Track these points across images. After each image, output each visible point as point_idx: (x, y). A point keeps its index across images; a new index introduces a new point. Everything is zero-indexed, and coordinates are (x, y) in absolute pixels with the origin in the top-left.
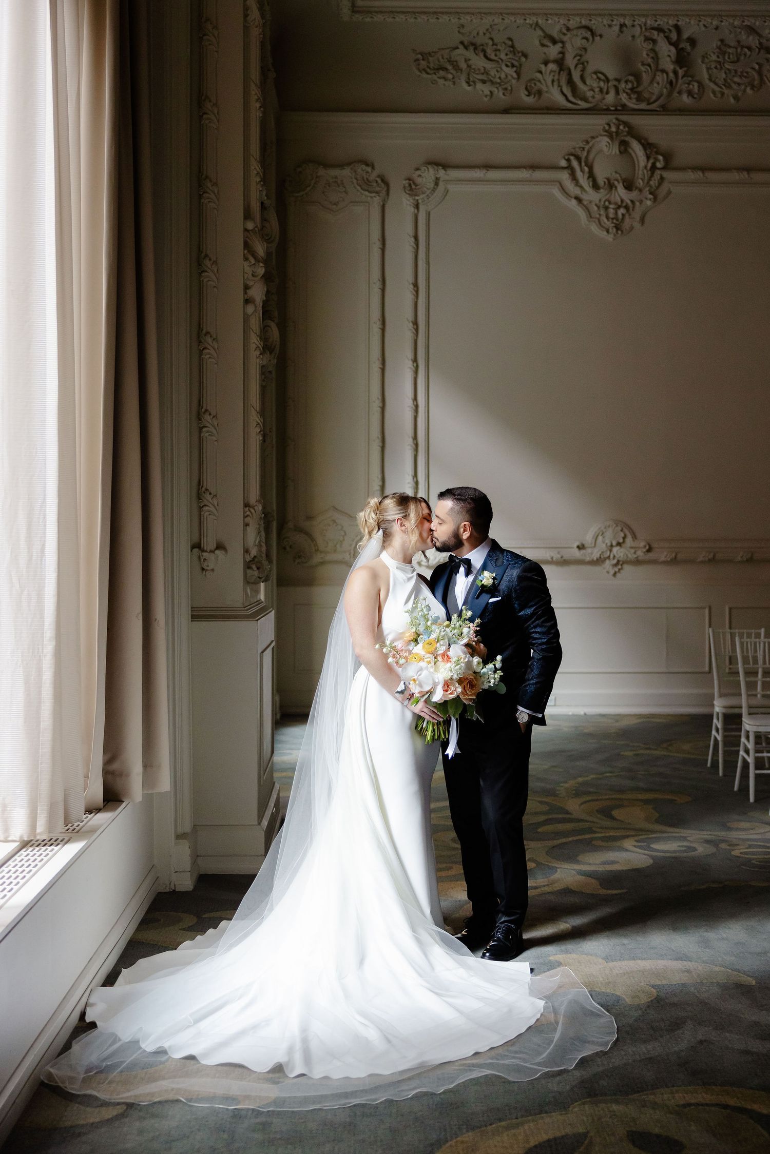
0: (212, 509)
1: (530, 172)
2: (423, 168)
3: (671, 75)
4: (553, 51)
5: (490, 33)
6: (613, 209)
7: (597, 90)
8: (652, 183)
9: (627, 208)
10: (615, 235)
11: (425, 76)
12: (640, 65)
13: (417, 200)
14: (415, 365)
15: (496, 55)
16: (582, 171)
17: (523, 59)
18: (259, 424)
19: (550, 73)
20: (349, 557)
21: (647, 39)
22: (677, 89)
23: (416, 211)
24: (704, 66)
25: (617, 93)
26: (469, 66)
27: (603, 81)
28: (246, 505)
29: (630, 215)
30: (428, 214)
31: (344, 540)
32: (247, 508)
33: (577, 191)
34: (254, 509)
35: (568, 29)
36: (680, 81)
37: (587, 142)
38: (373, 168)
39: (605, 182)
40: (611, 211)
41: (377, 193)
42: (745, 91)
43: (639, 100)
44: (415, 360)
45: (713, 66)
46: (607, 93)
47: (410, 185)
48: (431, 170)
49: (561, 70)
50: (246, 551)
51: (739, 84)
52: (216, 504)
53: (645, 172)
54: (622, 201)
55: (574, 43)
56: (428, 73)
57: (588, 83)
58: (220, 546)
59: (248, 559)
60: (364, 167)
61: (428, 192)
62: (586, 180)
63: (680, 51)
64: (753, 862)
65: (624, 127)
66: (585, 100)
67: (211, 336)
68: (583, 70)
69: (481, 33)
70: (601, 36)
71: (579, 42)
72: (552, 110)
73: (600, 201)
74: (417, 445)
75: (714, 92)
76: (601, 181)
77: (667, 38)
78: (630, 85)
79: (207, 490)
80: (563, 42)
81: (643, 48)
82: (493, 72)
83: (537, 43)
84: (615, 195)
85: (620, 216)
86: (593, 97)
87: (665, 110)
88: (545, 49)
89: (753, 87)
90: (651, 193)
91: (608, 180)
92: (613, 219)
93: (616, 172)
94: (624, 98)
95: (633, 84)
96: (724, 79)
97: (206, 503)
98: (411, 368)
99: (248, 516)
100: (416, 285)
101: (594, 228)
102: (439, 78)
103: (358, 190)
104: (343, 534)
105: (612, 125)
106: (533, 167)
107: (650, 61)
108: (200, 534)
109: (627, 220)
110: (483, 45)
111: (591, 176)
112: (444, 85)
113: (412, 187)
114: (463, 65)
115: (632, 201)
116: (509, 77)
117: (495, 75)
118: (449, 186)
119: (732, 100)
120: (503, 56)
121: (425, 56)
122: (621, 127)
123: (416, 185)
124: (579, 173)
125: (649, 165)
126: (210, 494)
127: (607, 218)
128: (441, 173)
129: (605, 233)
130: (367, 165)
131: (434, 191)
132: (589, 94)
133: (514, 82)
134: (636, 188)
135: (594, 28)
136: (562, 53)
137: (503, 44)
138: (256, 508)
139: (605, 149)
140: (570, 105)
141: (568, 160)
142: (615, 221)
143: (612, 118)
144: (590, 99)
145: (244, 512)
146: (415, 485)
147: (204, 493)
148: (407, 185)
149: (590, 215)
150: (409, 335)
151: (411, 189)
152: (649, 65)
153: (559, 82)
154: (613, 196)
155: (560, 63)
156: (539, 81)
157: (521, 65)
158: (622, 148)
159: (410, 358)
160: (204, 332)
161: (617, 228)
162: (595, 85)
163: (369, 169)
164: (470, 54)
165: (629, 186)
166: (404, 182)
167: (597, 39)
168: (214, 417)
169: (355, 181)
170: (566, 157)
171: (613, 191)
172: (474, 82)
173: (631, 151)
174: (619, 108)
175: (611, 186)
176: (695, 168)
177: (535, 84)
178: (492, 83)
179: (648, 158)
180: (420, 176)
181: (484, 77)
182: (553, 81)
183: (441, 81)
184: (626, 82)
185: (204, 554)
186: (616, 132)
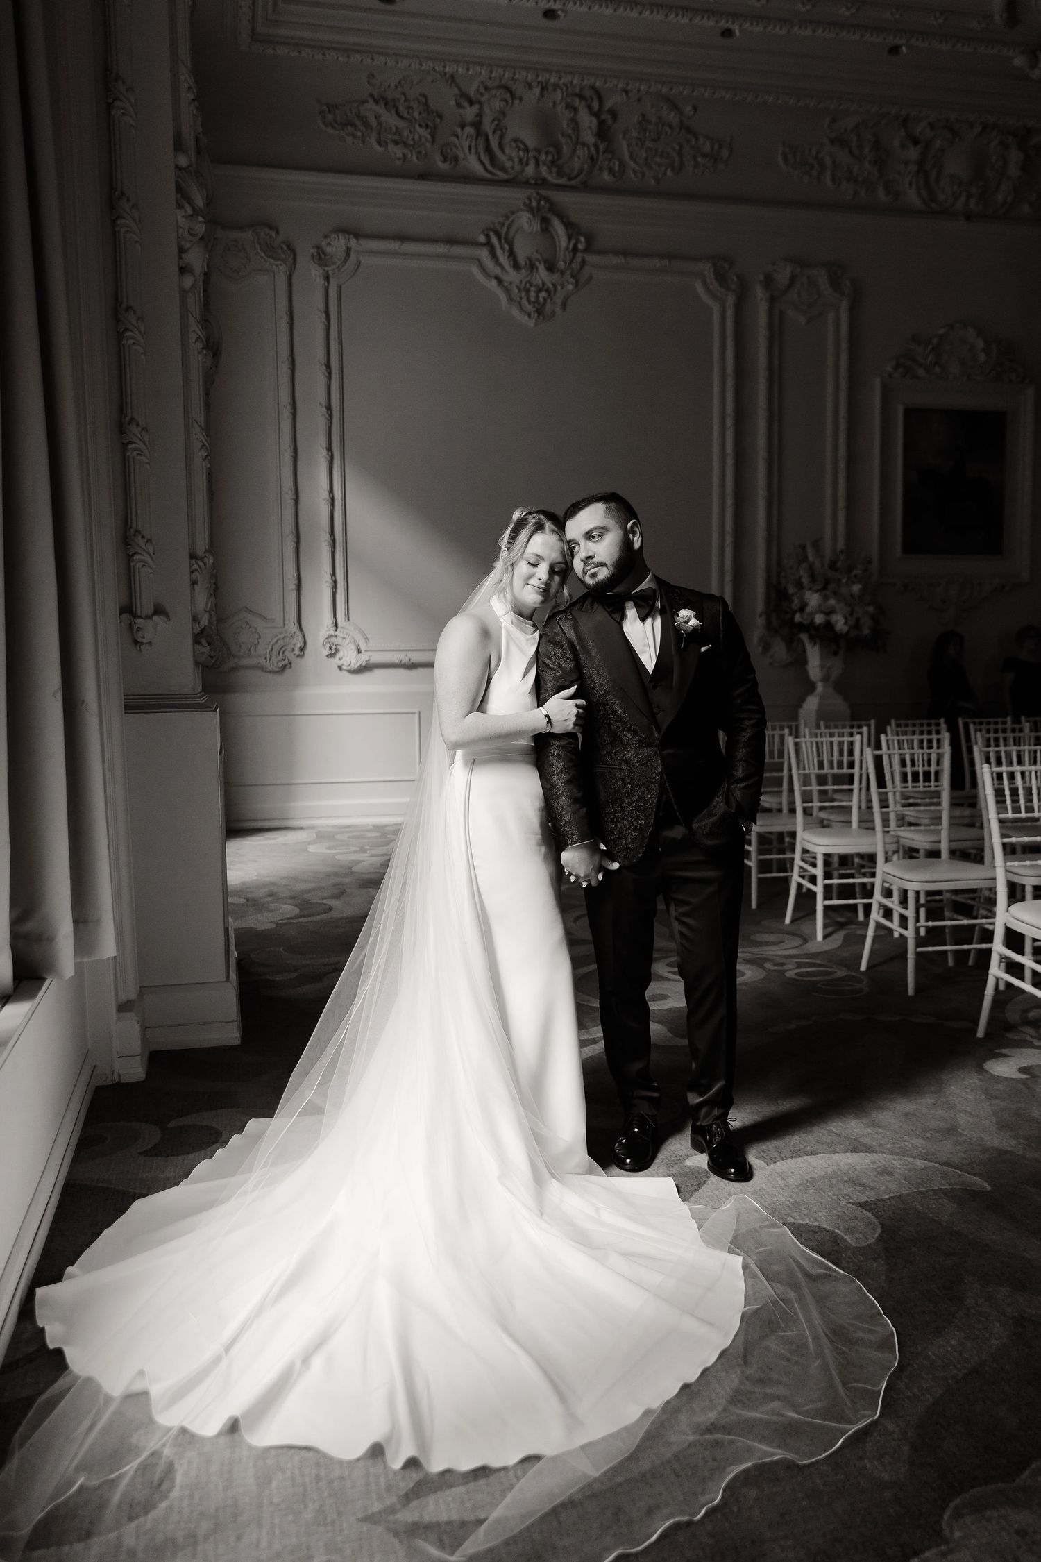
0: (148, 559)
1: (448, 246)
2: (333, 236)
3: (593, 149)
4: (470, 113)
5: (403, 87)
6: (535, 292)
7: (516, 160)
8: (574, 265)
9: (548, 291)
10: (536, 321)
11: (331, 131)
12: (560, 136)
13: (328, 272)
14: (330, 454)
15: (408, 113)
16: (502, 248)
17: (438, 120)
18: (204, 445)
19: (466, 139)
20: (264, 661)
21: (568, 106)
22: (597, 167)
23: (326, 283)
24: (624, 143)
25: (537, 165)
26: (380, 124)
27: (523, 150)
28: (193, 556)
29: (551, 300)
30: (340, 288)
31: (258, 643)
32: (194, 560)
33: (497, 271)
34: (203, 562)
35: (486, 88)
36: (601, 158)
37: (507, 217)
38: (277, 233)
39: (526, 264)
40: (533, 294)
41: (283, 260)
42: (665, 174)
43: (560, 174)
44: (330, 449)
45: (634, 143)
46: (527, 164)
47: (319, 254)
48: (342, 240)
49: (478, 135)
50: (195, 619)
51: (660, 165)
52: (151, 552)
53: (567, 252)
54: (544, 284)
55: (495, 104)
56: (333, 127)
57: (507, 151)
58: (159, 611)
59: (197, 630)
60: (267, 230)
61: (339, 263)
62: (506, 257)
63: (601, 123)
64: (819, 985)
65: (545, 203)
66: (503, 169)
67: (135, 313)
68: (502, 137)
69: (392, 86)
70: (521, 99)
71: (497, 105)
72: (469, 179)
73: (521, 282)
74: (334, 541)
75: (635, 172)
76: (522, 260)
77: (589, 107)
78: (550, 158)
79: (137, 531)
80: (481, 103)
81: (564, 115)
82: (406, 133)
83: (453, 103)
84: (536, 277)
85: (541, 299)
86: (512, 168)
87: (586, 187)
88: (461, 111)
89: (673, 169)
90: (573, 277)
91: (530, 259)
92: (534, 303)
93: (537, 252)
94: (544, 170)
95: (553, 157)
96: (646, 159)
97: (139, 550)
98: (326, 458)
99: (195, 570)
100: (328, 366)
101: (515, 312)
102: (348, 135)
103: (262, 257)
104: (257, 636)
105: (533, 200)
106: (451, 241)
107: (570, 131)
108: (131, 594)
109: (548, 305)
110: (394, 100)
111: (512, 254)
112: (353, 143)
113: (321, 257)
114: (374, 123)
115: (554, 285)
116: (423, 140)
117: (408, 136)
118: (361, 258)
119: (653, 182)
120: (416, 114)
121: (332, 108)
122: (542, 203)
123: (325, 255)
124: (499, 252)
125: (571, 246)
126: (143, 537)
127: (528, 300)
128: (353, 242)
129: (526, 318)
130: (271, 228)
131: (345, 263)
132: (509, 164)
133: (428, 145)
134: (558, 271)
135: (513, 88)
136: (480, 115)
137: (416, 102)
138: (205, 560)
139: (526, 226)
140: (488, 175)
141: (488, 236)
142: (536, 305)
143: (532, 192)
144: (509, 170)
145: (191, 566)
146: (333, 584)
147: (134, 535)
148: (315, 254)
149: (510, 298)
150: (322, 421)
151: (320, 259)
152: (570, 137)
153: (477, 148)
154: (534, 278)
155: (477, 125)
156: (455, 146)
157: (435, 128)
158: (544, 226)
159: (325, 446)
160: (124, 306)
161: (539, 312)
162: (514, 154)
163: (273, 234)
164: (380, 109)
165: (551, 268)
166: (312, 250)
167: (517, 102)
168: (143, 429)
169: (258, 246)
170: (486, 233)
171: (534, 274)
172: (386, 143)
173: (551, 229)
174: (539, 182)
175: (532, 267)
176: (617, 253)
177: (451, 149)
178: (405, 145)
179: (570, 238)
180: (329, 244)
181: (396, 137)
182: (470, 148)
183: (349, 139)
184: (547, 153)
185: (139, 621)
186: (538, 209)
